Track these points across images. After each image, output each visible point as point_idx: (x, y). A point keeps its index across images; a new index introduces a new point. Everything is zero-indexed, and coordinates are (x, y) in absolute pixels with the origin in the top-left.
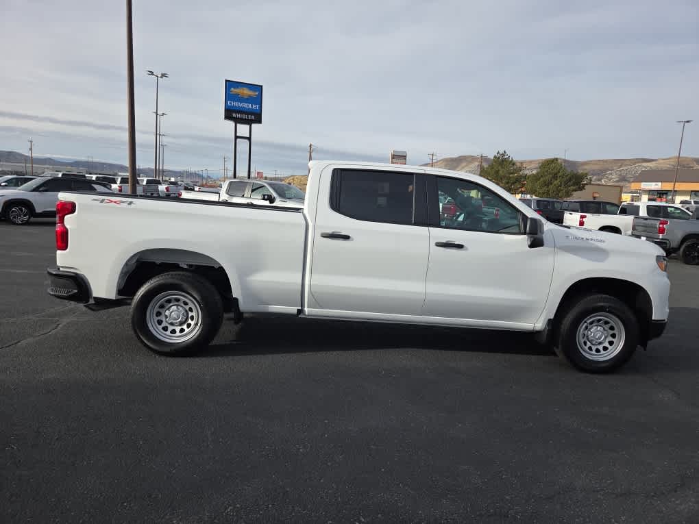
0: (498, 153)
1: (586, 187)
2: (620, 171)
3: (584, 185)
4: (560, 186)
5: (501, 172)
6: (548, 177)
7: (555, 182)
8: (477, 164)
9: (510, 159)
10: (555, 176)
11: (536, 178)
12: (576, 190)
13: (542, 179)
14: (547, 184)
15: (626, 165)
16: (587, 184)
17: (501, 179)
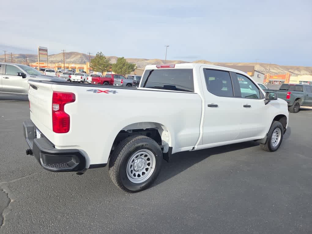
0: (98, 53)
1: (135, 70)
2: (138, 63)
3: (134, 69)
4: (126, 69)
5: (100, 61)
6: (121, 65)
7: (124, 68)
8: (79, 56)
9: (104, 56)
10: (124, 65)
11: (116, 65)
12: (131, 71)
13: (118, 66)
14: (121, 68)
15: (140, 61)
16: (135, 69)
17: (101, 65)
